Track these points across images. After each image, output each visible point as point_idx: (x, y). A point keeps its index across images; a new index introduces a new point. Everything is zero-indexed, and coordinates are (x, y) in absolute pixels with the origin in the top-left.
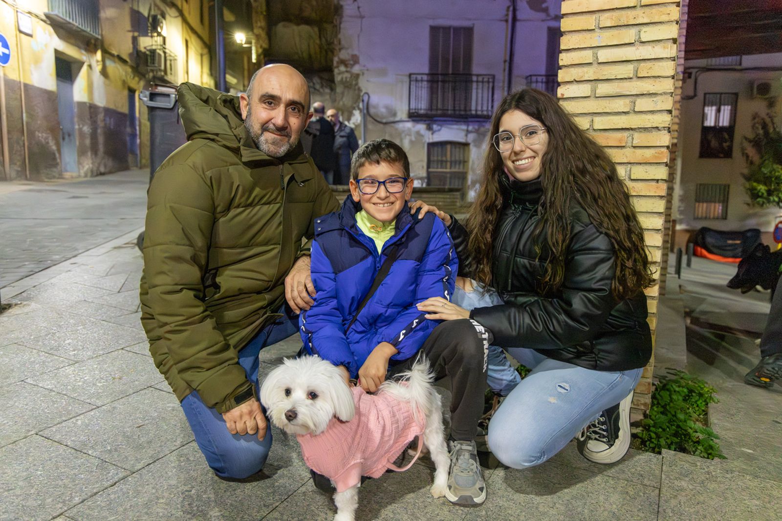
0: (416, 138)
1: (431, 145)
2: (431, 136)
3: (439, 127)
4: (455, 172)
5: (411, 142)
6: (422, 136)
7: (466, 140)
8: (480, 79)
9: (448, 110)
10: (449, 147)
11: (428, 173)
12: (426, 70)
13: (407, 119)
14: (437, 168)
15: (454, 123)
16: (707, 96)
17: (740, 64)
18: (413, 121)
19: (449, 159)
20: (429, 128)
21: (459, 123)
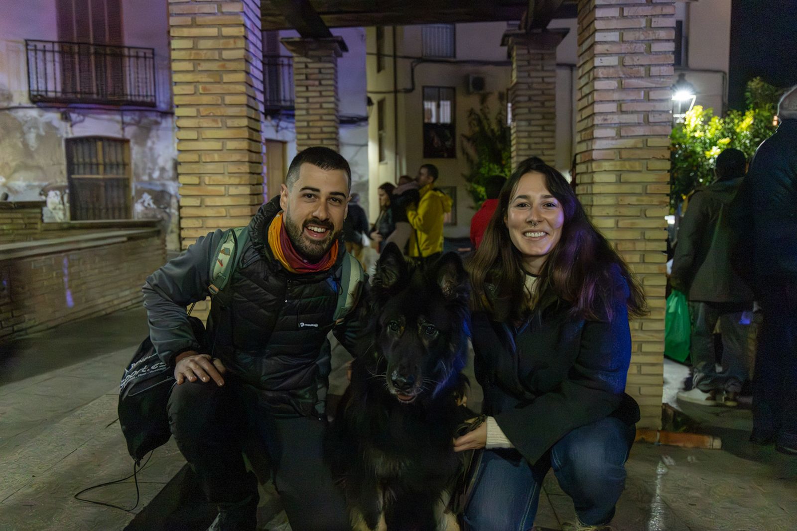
0: (46, 132)
1: (72, 143)
2: (69, 129)
3: (81, 117)
4: (110, 179)
5: (39, 137)
6: (57, 129)
7: (123, 135)
8: (133, 52)
9: (92, 93)
10: (99, 144)
11: (70, 180)
12: (55, 38)
13: (30, 105)
14: (85, 174)
15: (104, 111)
16: (426, 90)
17: (455, 57)
18: (40, 107)
19: (101, 160)
20: (66, 118)
21: (109, 112)
